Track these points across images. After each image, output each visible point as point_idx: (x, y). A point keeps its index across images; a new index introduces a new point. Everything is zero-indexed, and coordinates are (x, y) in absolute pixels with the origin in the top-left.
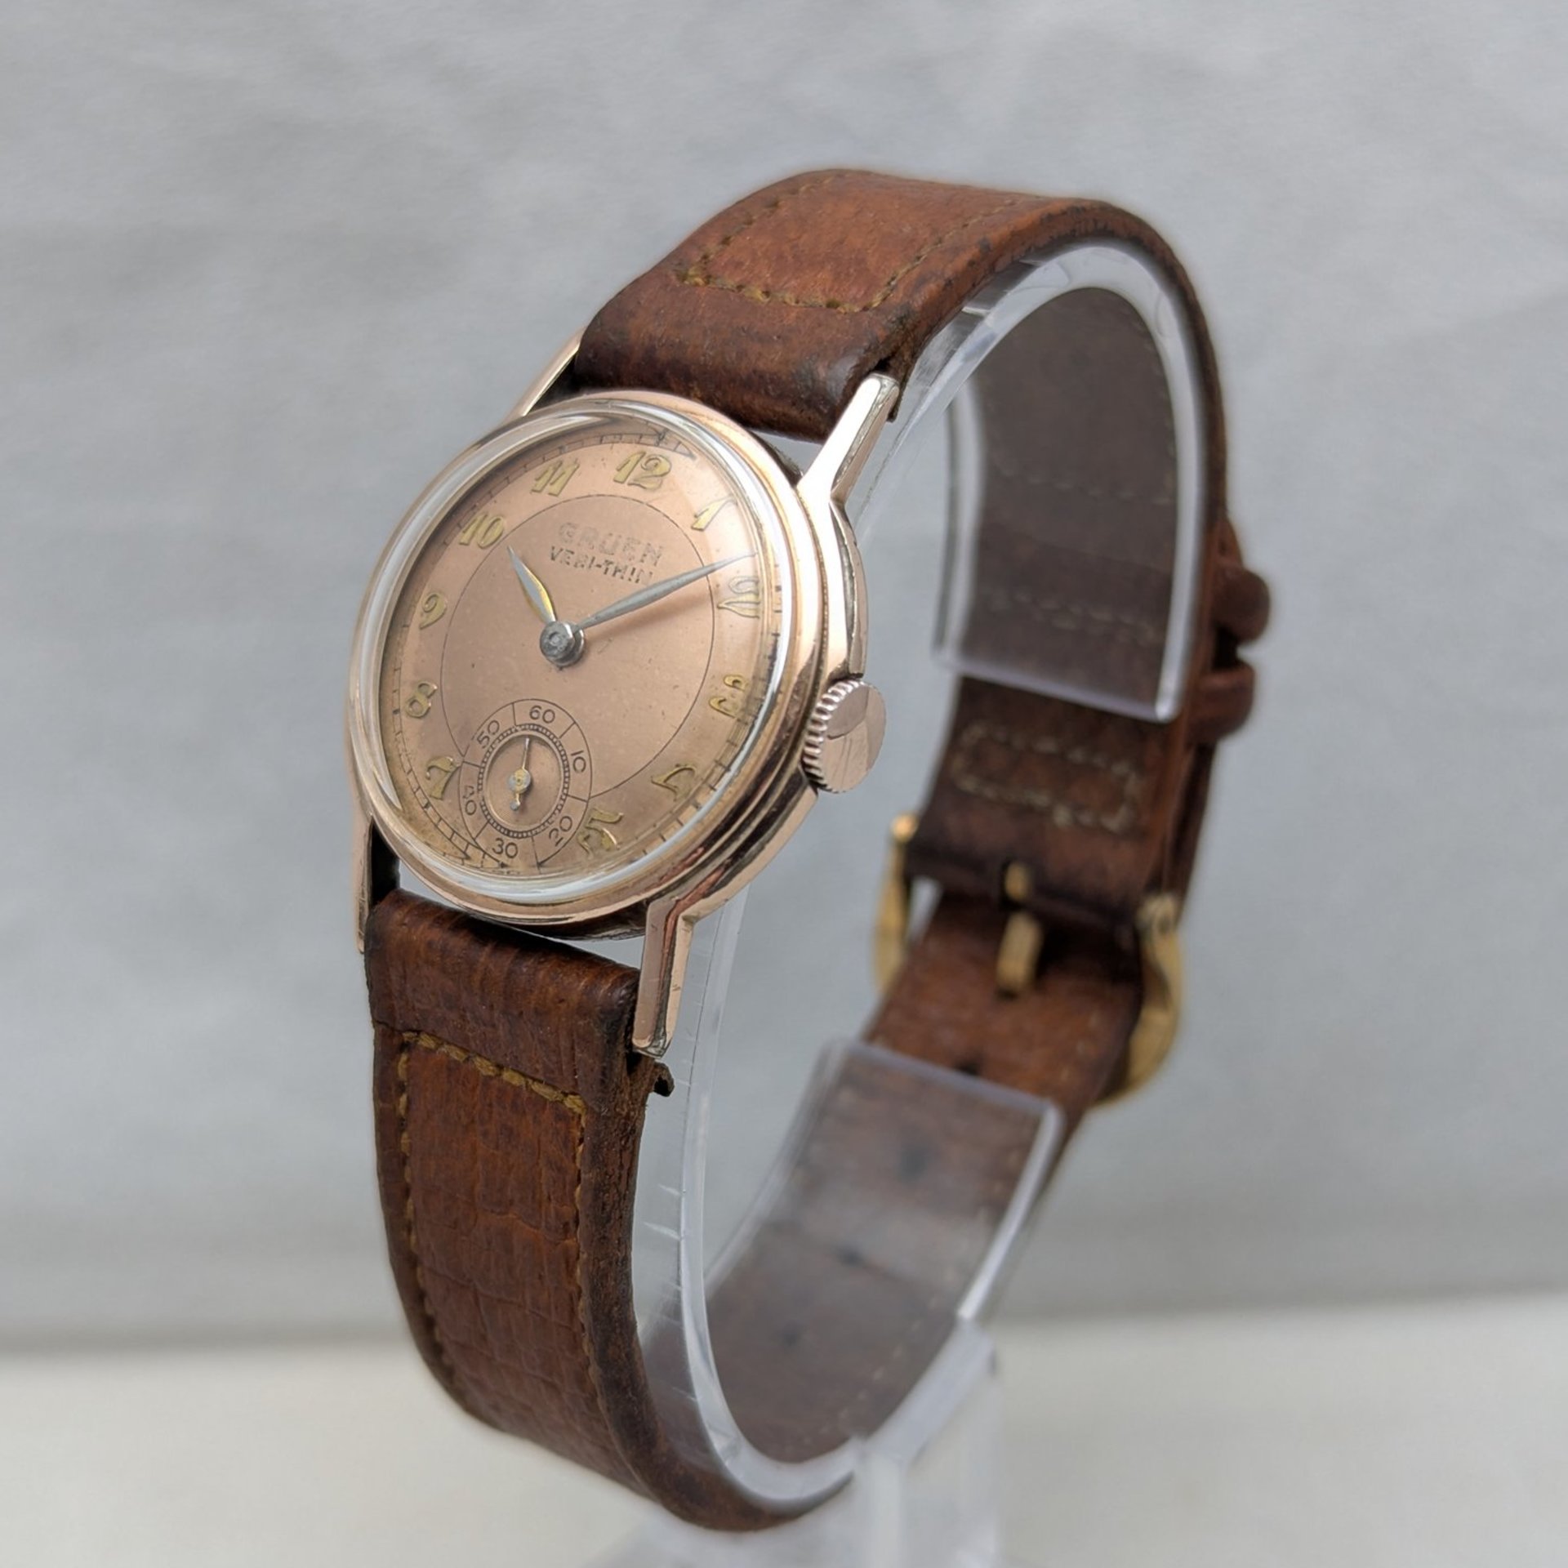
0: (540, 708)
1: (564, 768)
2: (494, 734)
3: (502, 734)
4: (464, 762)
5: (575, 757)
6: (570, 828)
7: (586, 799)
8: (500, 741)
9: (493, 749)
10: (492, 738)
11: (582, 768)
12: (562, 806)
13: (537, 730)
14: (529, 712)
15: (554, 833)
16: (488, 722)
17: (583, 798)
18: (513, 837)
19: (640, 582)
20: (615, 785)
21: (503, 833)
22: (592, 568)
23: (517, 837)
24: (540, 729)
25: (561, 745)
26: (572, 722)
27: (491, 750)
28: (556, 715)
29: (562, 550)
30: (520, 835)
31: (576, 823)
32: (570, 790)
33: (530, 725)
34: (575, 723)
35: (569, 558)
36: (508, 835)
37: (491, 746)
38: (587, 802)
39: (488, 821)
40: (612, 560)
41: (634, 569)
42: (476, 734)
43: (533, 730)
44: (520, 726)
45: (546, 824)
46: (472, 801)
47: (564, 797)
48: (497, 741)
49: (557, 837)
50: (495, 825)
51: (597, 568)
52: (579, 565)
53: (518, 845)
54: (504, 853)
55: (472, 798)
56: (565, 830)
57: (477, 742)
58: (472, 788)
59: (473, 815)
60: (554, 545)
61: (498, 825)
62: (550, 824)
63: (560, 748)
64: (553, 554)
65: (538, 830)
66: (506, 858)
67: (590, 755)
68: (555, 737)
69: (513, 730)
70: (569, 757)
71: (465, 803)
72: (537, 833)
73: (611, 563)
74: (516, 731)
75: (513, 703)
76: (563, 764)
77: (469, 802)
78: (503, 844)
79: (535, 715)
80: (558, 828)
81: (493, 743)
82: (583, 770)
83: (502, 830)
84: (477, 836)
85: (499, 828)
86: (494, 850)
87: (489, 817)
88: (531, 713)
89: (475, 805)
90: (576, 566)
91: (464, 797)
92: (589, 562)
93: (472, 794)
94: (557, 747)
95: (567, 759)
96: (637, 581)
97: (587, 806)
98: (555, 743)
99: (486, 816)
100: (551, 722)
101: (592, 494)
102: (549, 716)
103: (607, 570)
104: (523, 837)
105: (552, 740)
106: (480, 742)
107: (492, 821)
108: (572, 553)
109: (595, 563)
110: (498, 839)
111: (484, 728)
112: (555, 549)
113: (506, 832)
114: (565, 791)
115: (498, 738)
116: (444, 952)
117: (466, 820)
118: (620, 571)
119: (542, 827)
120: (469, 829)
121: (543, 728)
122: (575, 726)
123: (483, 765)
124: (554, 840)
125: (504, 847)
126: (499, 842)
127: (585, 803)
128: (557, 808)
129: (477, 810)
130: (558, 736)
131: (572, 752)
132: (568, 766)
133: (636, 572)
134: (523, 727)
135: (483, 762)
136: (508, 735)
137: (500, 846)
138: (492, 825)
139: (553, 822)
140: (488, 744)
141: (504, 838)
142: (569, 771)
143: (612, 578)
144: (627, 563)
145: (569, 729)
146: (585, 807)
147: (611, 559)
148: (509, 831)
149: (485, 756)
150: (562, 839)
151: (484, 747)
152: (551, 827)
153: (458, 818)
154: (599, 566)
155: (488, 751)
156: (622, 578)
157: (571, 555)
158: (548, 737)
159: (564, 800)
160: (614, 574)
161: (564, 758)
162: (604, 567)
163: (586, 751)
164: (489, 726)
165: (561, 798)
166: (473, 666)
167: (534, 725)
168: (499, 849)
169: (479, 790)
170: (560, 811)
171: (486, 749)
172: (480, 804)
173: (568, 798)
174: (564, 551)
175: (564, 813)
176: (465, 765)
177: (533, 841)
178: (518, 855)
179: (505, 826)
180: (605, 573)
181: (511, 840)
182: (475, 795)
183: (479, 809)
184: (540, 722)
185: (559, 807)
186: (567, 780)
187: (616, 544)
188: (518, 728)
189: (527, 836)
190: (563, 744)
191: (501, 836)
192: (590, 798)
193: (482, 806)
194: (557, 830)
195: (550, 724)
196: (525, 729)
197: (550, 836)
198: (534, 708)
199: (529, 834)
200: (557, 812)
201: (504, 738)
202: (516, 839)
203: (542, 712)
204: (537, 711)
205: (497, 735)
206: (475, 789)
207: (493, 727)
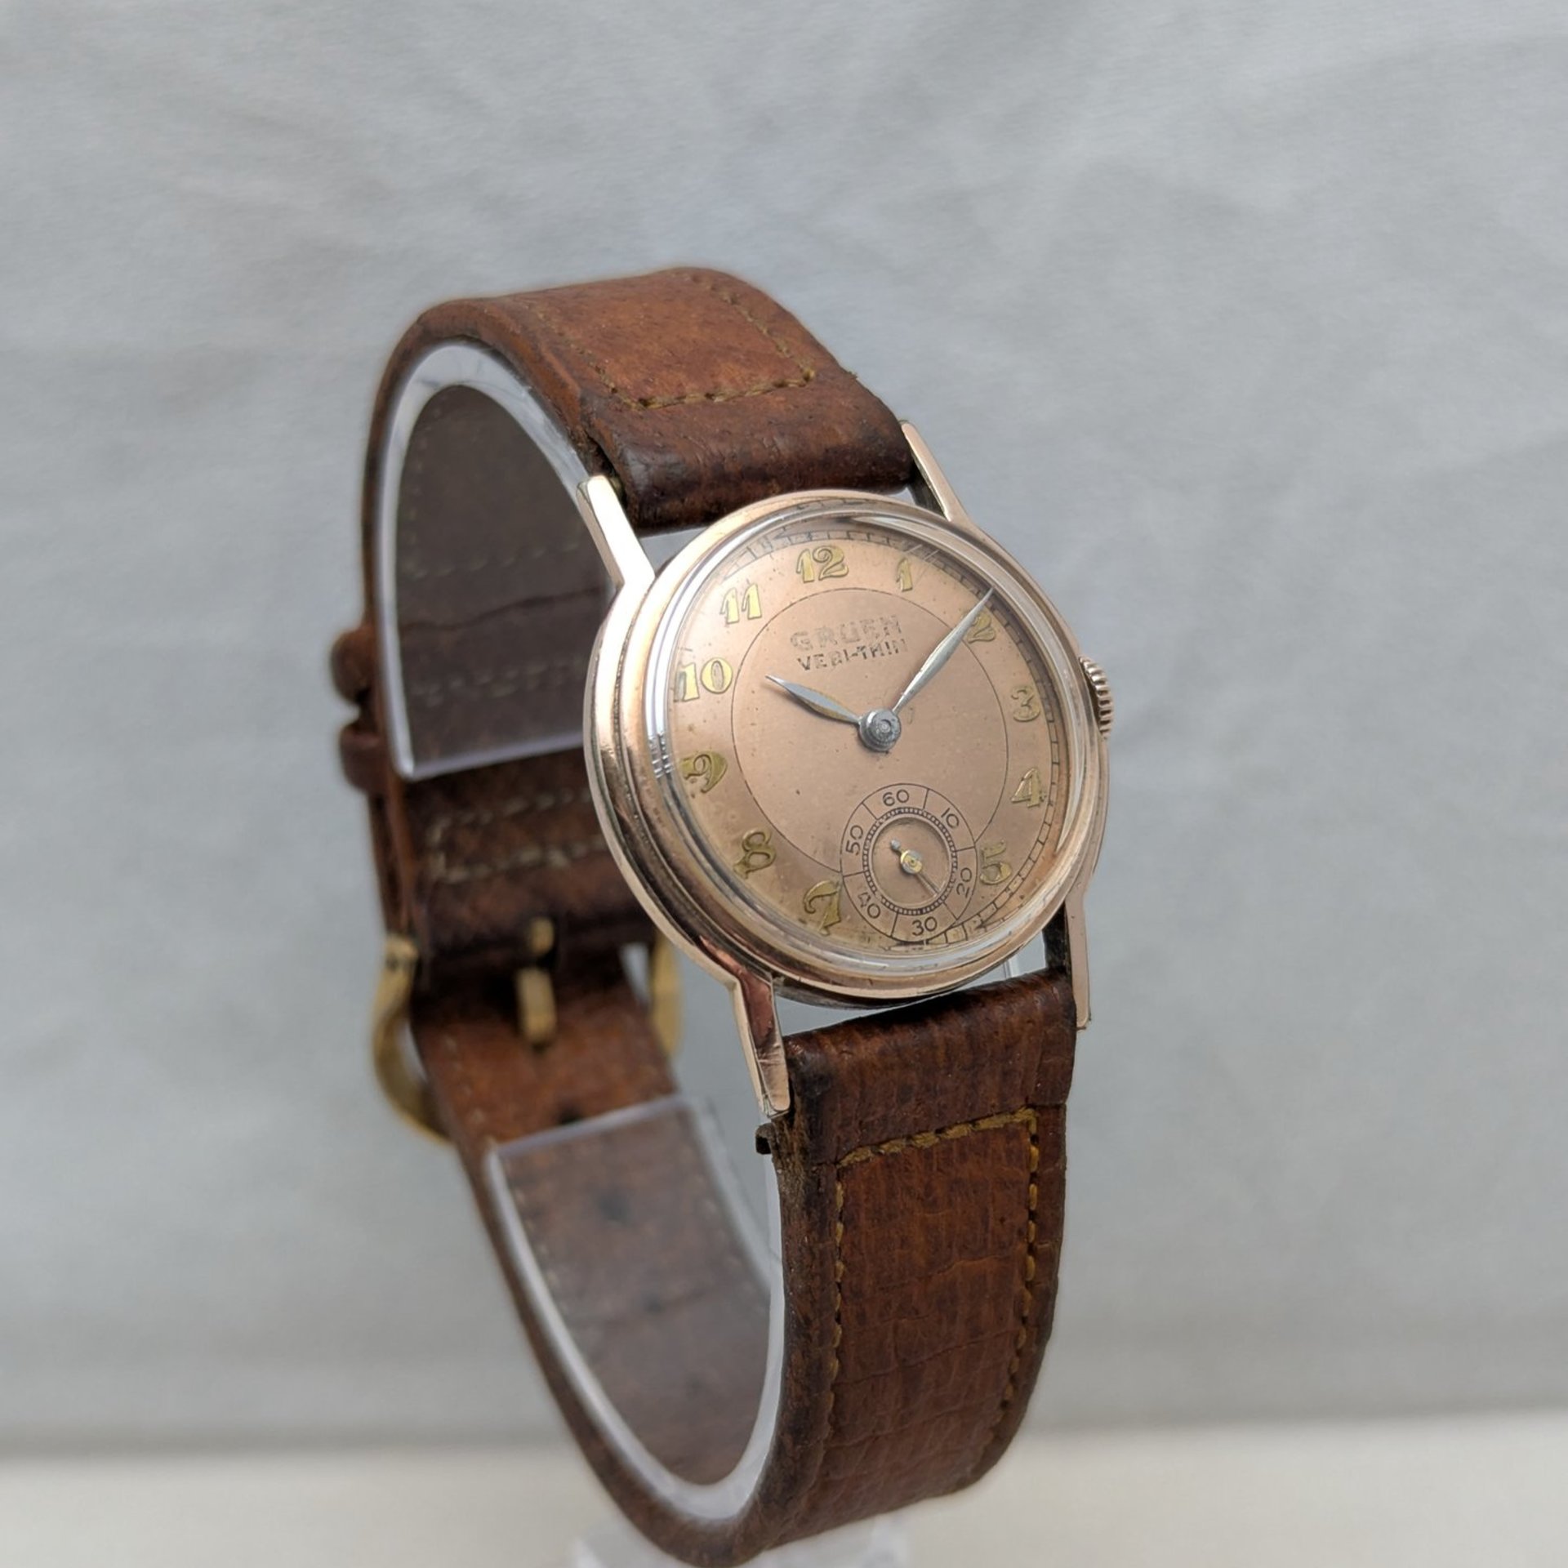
0: (890, 793)
1: (942, 831)
2: (860, 837)
3: (869, 833)
4: (844, 877)
5: (945, 817)
6: (971, 877)
7: (973, 845)
8: (871, 840)
9: (868, 850)
10: (861, 842)
11: (956, 822)
12: (956, 862)
13: (900, 813)
14: (882, 801)
15: (961, 888)
16: (848, 830)
17: (969, 846)
18: (927, 912)
19: (899, 650)
20: (988, 821)
21: (917, 914)
22: (851, 659)
23: (931, 910)
24: (902, 811)
25: (928, 813)
26: (926, 790)
27: (866, 852)
28: (909, 792)
29: (809, 658)
30: (933, 907)
31: (973, 869)
32: (956, 846)
33: (890, 812)
34: (928, 789)
35: (822, 661)
36: (922, 913)
37: (864, 849)
38: (974, 847)
39: (898, 913)
40: (863, 645)
41: (887, 644)
42: (841, 847)
43: (896, 814)
44: (882, 817)
45: (951, 885)
46: (872, 905)
47: (954, 854)
48: (868, 841)
49: (964, 890)
50: (905, 912)
51: (855, 657)
52: (836, 662)
53: (935, 917)
54: (925, 930)
55: (871, 902)
56: (968, 881)
57: (848, 853)
58: (866, 893)
59: (881, 916)
60: (798, 657)
61: (908, 910)
62: (954, 882)
63: (929, 816)
64: (803, 665)
65: (946, 894)
66: (928, 933)
67: (957, 809)
68: (919, 810)
69: (877, 824)
70: (941, 819)
71: (866, 911)
72: (946, 897)
73: (863, 648)
74: (881, 824)
75: (862, 803)
76: (939, 828)
77: (869, 907)
78: (920, 923)
79: (889, 802)
80: (962, 882)
81: (865, 844)
82: (958, 824)
83: (915, 912)
84: (893, 931)
85: (910, 912)
86: (914, 934)
87: (896, 909)
88: (885, 802)
89: (878, 907)
90: (834, 664)
91: (862, 906)
92: (843, 655)
93: (869, 898)
94: (926, 817)
95: (940, 823)
96: (897, 651)
97: (976, 851)
98: (922, 815)
99: (893, 910)
100: (908, 799)
101: (793, 601)
102: (903, 796)
103: (864, 655)
104: (936, 907)
105: (918, 814)
106: (851, 851)
107: (901, 911)
108: (822, 655)
109: (849, 655)
110: (914, 922)
111: (848, 837)
112: (802, 659)
113: (919, 912)
114: (953, 849)
115: (867, 839)
116: (899, 1051)
117: (874, 925)
118: (876, 650)
119: (949, 890)
120: (882, 930)
121: (905, 808)
122: (930, 792)
123: (866, 868)
124: (962, 894)
125: (923, 925)
126: (917, 924)
127: (973, 849)
128: (953, 867)
129: (881, 909)
130: (921, 808)
131: (942, 814)
132: (944, 827)
133: (891, 645)
134: (885, 817)
135: (864, 866)
136: (875, 831)
137: (919, 927)
138: (903, 914)
139: (955, 880)
140: (859, 849)
141: (918, 918)
142: (947, 831)
143: (875, 659)
144: (877, 641)
145: (926, 796)
146: (975, 853)
147: (861, 644)
148: (921, 910)
149: (863, 860)
150: (968, 889)
151: (857, 854)
152: (956, 885)
153: (865, 927)
154: (855, 655)
155: (864, 854)
156: (883, 655)
157: (821, 658)
158: (913, 813)
159: (956, 857)
160: (874, 655)
161: (937, 822)
162: (860, 654)
163: (952, 807)
164: (851, 834)
165: (953, 857)
166: (798, 792)
167: (894, 810)
168: (920, 930)
169: (874, 892)
170: (956, 867)
171: (861, 854)
172: (882, 902)
173: (958, 853)
174: (812, 657)
175: (961, 867)
176: (846, 879)
177: (946, 905)
178: (938, 925)
179: (914, 908)
180: (865, 657)
181: (926, 916)
182: (873, 897)
183: (883, 908)
184: (897, 805)
185: (955, 864)
186: (949, 839)
187: (855, 631)
188: (881, 820)
189: (940, 904)
190: (929, 812)
191: (915, 918)
192: (975, 843)
193: (885, 904)
194: (961, 884)
195: (908, 802)
196: (888, 818)
197: (958, 893)
198: (884, 796)
199: (940, 901)
200: (954, 869)
201: (873, 835)
202: (931, 913)
203: (894, 796)
204: (889, 798)
205: (864, 837)
206: (870, 893)
207: (857, 832)
